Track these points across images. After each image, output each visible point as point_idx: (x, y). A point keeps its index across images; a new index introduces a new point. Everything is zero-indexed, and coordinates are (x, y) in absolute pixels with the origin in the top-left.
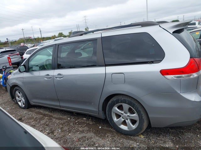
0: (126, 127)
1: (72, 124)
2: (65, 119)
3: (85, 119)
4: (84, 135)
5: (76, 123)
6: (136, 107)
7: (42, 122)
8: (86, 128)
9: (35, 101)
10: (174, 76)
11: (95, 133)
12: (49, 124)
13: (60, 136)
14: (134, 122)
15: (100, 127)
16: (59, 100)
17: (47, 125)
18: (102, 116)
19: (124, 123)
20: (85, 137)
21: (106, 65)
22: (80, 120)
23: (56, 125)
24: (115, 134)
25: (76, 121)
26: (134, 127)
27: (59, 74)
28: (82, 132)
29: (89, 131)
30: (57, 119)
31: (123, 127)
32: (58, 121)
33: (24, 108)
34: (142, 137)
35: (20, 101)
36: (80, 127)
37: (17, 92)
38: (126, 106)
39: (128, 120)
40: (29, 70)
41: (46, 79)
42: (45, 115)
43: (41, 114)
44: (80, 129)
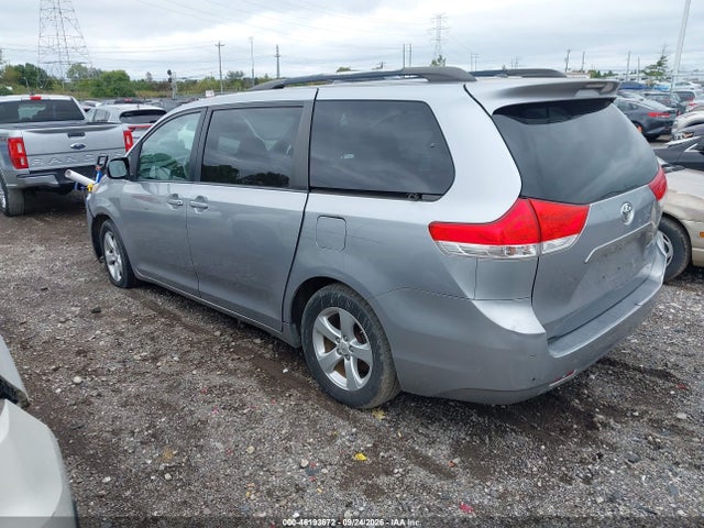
0: (345, 380)
1: (216, 348)
2: (207, 333)
3: (258, 341)
4: (232, 380)
5: (228, 348)
6: (366, 323)
7: (145, 329)
8: (248, 365)
9: (143, 267)
10: (463, 244)
11: (262, 382)
12: (158, 337)
13: (168, 371)
14: (362, 369)
15: (285, 371)
16: (196, 274)
17: (153, 339)
18: (289, 336)
19: (340, 367)
20: (229, 386)
21: (311, 189)
22: (245, 343)
23: (175, 342)
24: (313, 394)
25: (233, 344)
26: (361, 382)
27: (200, 198)
28: (232, 372)
29: (250, 373)
30: (186, 326)
31: (336, 378)
32: (185, 334)
33: (119, 285)
34: (380, 416)
35: (113, 263)
36: (233, 360)
37: (108, 237)
38: (347, 318)
39: (349, 359)
40: (138, 175)
41: (171, 207)
42: (162, 313)
43: (154, 307)
44: (231, 365)
